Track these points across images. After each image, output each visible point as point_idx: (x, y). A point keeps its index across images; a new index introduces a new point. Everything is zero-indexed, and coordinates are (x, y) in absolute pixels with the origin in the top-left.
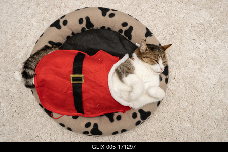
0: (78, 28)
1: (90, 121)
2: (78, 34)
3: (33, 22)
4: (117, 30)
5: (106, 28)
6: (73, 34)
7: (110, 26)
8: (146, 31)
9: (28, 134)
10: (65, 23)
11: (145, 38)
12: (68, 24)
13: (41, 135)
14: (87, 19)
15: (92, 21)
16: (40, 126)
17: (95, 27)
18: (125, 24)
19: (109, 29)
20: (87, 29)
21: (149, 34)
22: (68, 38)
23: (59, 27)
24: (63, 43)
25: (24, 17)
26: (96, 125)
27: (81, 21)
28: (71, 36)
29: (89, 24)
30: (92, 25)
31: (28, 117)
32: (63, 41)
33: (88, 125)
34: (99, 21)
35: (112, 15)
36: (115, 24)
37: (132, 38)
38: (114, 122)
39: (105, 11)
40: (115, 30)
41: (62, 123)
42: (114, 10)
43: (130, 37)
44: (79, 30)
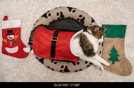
1: (63, 65)
2: (56, 21)
3: (31, 14)
4: (76, 19)
5: (71, 18)
6: (53, 20)
8: (92, 20)
9: (29, 73)
10: (50, 15)
11: (91, 23)
12: (51, 16)
13: (36, 73)
14: (61, 13)
15: (64, 14)
16: (36, 69)
17: (65, 17)
18: (81, 16)
19: (72, 18)
20: (60, 18)
21: (93, 21)
22: (51, 22)
23: (46, 17)
24: (48, 25)
25: (26, 11)
26: (66, 67)
27: (58, 14)
28: (52, 21)
29: (62, 15)
30: (64, 16)
31: (29, 64)
32: (48, 24)
33: (62, 67)
34: (67, 14)
35: (74, 11)
36: (75, 16)
37: (85, 23)
38: (76, 66)
39: (70, 9)
40: (75, 19)
41: (49, 66)
42: (75, 8)
43: (83, 23)
44: (57, 19)
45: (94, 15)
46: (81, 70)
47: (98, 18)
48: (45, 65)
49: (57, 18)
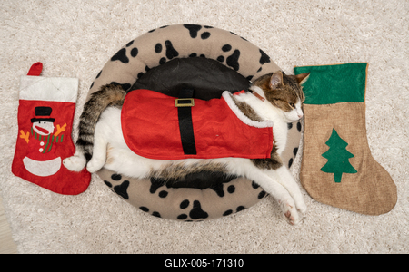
0: (154, 59)
1: (187, 199)
2: (154, 68)
3: (81, 56)
4: (215, 58)
5: (198, 55)
6: (147, 68)
7: (203, 53)
8: (260, 55)
9: (89, 231)
10: (134, 52)
11: (259, 65)
12: (138, 55)
13: (110, 230)
14: (168, 43)
15: (176, 46)
16: (107, 217)
17: (180, 56)
18: (226, 48)
19: (203, 56)
20: (168, 60)
21: (265, 59)
22: (140, 75)
23: (125, 60)
24: (132, 84)
26: (197, 204)
27: (158, 48)
28: (144, 72)
29: (171, 51)
30: (176, 53)
31: (86, 205)
32: (131, 80)
33: (184, 204)
34: (185, 44)
35: (205, 35)
36: (211, 49)
37: (240, 67)
38: (224, 197)
39: (193, 29)
40: (211, 57)
41: (144, 205)
42: (207, 27)
43: (236, 66)
44: (157, 63)
45: (266, 41)
46: (241, 208)
47: (280, 49)
48: (133, 204)
49: (158, 60)
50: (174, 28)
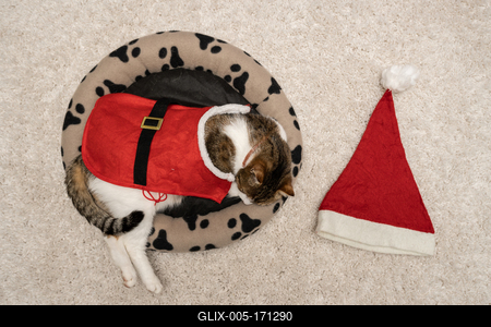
0: (157, 64)
2: (154, 74)
3: (80, 44)
4: (222, 76)
5: (205, 70)
6: (147, 72)
7: (211, 68)
8: (270, 84)
10: (136, 52)
11: (267, 94)
12: (140, 55)
14: (174, 50)
15: (182, 54)
17: (186, 66)
18: (235, 68)
19: (209, 71)
20: (171, 68)
21: (275, 88)
22: (139, 78)
23: (125, 59)
24: (128, 86)
25: (66, 33)
26: (163, 233)
27: (163, 53)
28: (143, 75)
29: (176, 59)
30: (181, 63)
32: (128, 82)
34: (193, 56)
35: (216, 50)
36: (219, 65)
37: (246, 91)
38: (195, 231)
39: (204, 40)
40: (218, 75)
42: (220, 41)
43: (243, 90)
44: (159, 69)
45: (284, 71)
46: (210, 247)
49: (161, 66)
50: (185, 34)
